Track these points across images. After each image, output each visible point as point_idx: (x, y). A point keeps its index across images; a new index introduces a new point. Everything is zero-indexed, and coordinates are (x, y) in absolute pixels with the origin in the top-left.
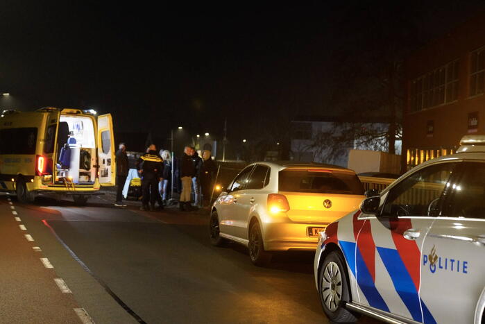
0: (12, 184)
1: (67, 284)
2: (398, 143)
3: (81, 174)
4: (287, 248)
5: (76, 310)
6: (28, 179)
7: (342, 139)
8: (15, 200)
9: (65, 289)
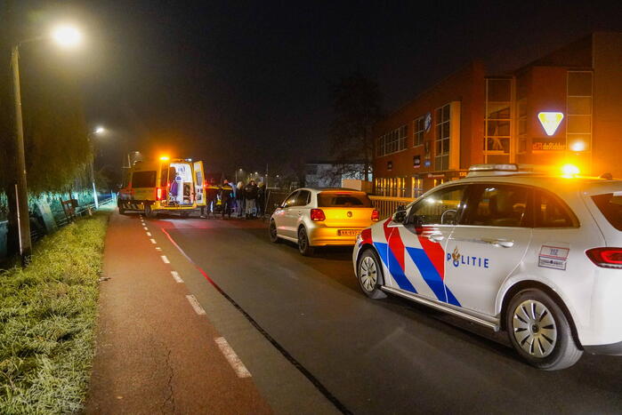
0: (142, 206)
1: (180, 275)
2: (370, 176)
3: (184, 199)
4: (324, 244)
5: (187, 296)
6: (152, 202)
7: (337, 174)
8: (144, 215)
9: (179, 280)
